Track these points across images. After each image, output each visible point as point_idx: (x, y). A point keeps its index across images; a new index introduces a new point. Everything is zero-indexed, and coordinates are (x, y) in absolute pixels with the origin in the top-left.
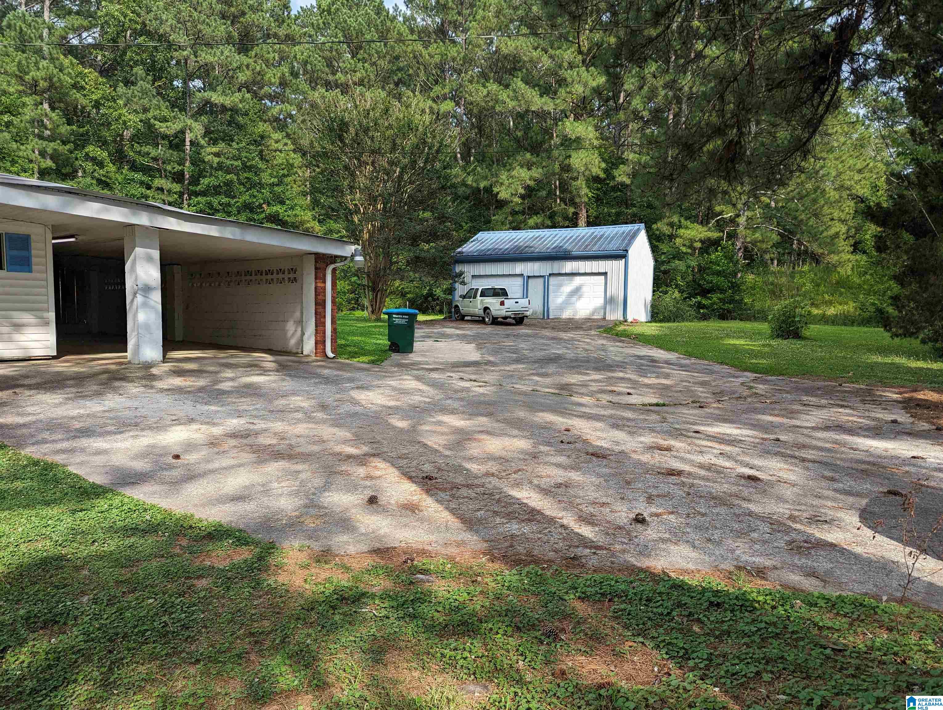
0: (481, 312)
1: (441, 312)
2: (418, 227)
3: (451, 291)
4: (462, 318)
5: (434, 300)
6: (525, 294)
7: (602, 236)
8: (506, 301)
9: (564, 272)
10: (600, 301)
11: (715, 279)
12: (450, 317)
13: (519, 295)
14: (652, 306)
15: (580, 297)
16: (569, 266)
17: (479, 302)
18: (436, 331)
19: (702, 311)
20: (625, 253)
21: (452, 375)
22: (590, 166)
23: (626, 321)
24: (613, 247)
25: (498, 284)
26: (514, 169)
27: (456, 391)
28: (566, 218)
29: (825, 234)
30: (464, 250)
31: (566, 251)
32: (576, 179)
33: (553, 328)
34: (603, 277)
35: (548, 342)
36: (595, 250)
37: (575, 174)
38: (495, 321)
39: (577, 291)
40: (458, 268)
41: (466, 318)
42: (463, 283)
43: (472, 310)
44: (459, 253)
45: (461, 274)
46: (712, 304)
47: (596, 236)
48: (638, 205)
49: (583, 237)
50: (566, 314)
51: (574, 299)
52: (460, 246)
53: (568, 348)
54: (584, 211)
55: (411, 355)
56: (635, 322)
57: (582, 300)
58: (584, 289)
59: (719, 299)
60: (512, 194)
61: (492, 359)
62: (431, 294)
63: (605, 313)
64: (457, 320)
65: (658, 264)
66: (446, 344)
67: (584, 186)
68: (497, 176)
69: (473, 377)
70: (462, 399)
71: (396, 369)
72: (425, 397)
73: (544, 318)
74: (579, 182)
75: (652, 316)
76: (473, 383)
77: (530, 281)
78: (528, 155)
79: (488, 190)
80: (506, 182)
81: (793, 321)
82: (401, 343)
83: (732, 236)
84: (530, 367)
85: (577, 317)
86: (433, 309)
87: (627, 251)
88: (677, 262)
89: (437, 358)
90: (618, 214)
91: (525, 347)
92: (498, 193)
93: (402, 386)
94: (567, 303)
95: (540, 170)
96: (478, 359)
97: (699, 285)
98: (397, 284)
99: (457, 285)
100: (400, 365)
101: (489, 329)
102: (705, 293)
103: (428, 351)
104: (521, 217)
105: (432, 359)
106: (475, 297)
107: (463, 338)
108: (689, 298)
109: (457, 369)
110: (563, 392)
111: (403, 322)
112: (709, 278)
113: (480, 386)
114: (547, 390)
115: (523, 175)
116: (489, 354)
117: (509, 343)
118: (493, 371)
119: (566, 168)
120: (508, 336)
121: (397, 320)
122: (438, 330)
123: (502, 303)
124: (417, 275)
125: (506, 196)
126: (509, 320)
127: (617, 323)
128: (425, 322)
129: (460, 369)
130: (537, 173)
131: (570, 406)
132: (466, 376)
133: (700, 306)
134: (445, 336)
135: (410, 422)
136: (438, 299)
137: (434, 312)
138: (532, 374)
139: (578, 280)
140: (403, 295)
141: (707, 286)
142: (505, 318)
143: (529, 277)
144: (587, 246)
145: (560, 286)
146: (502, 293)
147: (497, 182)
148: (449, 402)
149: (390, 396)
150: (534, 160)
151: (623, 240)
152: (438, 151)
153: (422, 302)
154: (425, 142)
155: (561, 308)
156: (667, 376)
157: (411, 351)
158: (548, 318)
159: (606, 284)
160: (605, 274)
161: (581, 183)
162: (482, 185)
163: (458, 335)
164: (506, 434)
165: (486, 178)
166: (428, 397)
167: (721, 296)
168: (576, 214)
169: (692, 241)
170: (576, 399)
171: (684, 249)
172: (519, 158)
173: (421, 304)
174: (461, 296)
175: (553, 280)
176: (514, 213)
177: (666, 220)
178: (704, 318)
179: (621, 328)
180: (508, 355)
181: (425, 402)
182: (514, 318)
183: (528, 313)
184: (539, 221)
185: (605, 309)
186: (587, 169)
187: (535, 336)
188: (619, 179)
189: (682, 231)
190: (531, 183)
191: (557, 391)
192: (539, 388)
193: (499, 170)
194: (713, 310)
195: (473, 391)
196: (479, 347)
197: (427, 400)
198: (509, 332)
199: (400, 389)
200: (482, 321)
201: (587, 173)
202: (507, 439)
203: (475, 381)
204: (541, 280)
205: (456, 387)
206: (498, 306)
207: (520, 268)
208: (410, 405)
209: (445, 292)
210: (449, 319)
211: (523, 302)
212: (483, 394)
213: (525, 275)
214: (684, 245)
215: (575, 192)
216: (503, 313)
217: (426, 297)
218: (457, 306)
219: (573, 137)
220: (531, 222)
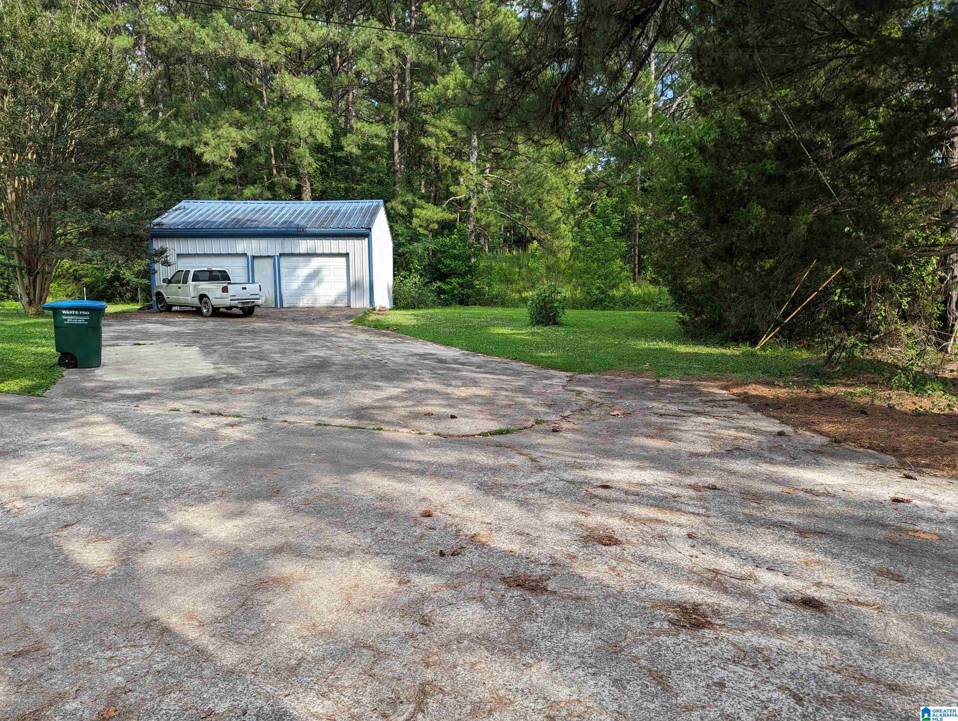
0: (196, 302)
1: (133, 300)
2: (94, 187)
3: (148, 273)
4: (168, 309)
5: (122, 285)
6: (251, 279)
7: (338, 212)
8: (229, 286)
9: (297, 252)
10: (343, 287)
11: (453, 264)
12: (150, 307)
13: (244, 279)
14: (394, 291)
15: (320, 282)
16: (304, 245)
17: (191, 288)
18: (133, 328)
19: (442, 296)
20: (368, 231)
21: (177, 405)
22: (314, 131)
23: (374, 309)
24: (353, 224)
25: (216, 265)
26: (220, 127)
27: (195, 441)
28: (288, 190)
29: (550, 219)
30: (164, 221)
31: (298, 227)
32: (297, 146)
33: (294, 320)
34: (344, 259)
35: (299, 340)
36: (333, 227)
37: (297, 140)
38: (217, 313)
39: (315, 275)
40: (157, 245)
41: (174, 308)
42: (166, 263)
43: (182, 299)
44: (158, 224)
45: (163, 252)
46: (453, 289)
47: (331, 211)
48: (368, 181)
49: (316, 212)
50: (304, 303)
51: (312, 284)
52: (157, 216)
53: (330, 349)
54: (308, 184)
55: (98, 371)
56: (382, 310)
57: (323, 286)
58: (325, 273)
59: (458, 284)
60: (221, 158)
61: (233, 370)
62: (117, 277)
63: (349, 300)
64: (161, 312)
65: (397, 246)
66: (153, 349)
67: (308, 155)
68: (199, 134)
69: (215, 406)
70: (207, 459)
71: (73, 402)
72: (138, 462)
73: (276, 306)
74: (301, 149)
75: (395, 303)
76: (217, 419)
77: (256, 262)
78: (237, 113)
79: (188, 151)
80: (213, 143)
81: (552, 307)
82: (78, 354)
83: (465, 218)
84: (296, 381)
85: (317, 305)
86: (121, 297)
87: (370, 229)
88: (415, 244)
89: (145, 373)
90: (346, 190)
91: (274, 349)
92: (202, 154)
93: (87, 441)
94: (305, 287)
95: (254, 131)
96: (212, 372)
97: (438, 270)
98: (67, 266)
99: (158, 267)
100: (81, 393)
101: (210, 324)
102: (443, 277)
103: (127, 362)
104: (233, 188)
105: (137, 377)
106: (185, 281)
107: (177, 337)
108: (431, 282)
109: (182, 393)
110: (364, 423)
111: (81, 320)
112: (448, 262)
113: (232, 425)
114: (339, 422)
115: (234, 135)
116: (225, 363)
117: (246, 343)
118: (242, 392)
119: (287, 132)
120: (240, 333)
121: (69, 318)
122: (136, 326)
123: (225, 290)
124: (97, 252)
125: (214, 158)
126: (235, 311)
127: (366, 312)
128: (116, 316)
129: (189, 393)
130: (250, 134)
131: (390, 451)
132: (203, 407)
133: (440, 291)
134: (147, 336)
135: (114, 544)
136: (128, 283)
137: (123, 300)
138: (303, 394)
139: (316, 262)
140: (77, 278)
141: (445, 270)
142: (230, 308)
143: (254, 257)
144: (323, 222)
145: (295, 268)
146: (223, 276)
147: (200, 141)
148: (187, 469)
149: (64, 469)
150: (245, 119)
151: (364, 216)
152: (117, 86)
153: (106, 288)
154: (96, 72)
155: (299, 294)
156: (475, 383)
157: (98, 364)
158: (282, 307)
159: (348, 266)
160: (346, 255)
161: (303, 151)
162: (180, 143)
163: (168, 334)
164: (328, 549)
165: (183, 135)
166: (144, 462)
167: (460, 281)
168: (299, 187)
169: (429, 222)
170: (389, 434)
171: (421, 230)
172: (225, 114)
173: (104, 291)
174: (164, 281)
175: (284, 262)
176: (223, 181)
177: (399, 199)
178: (446, 304)
179: (372, 317)
180: (254, 362)
181: (141, 478)
182: (242, 309)
183: (260, 302)
184: (258, 191)
185: (349, 295)
186: (311, 135)
187: (277, 331)
188: (347, 149)
189: (417, 211)
190: (245, 146)
191: (354, 423)
192: (326, 420)
193: (200, 127)
194: (454, 295)
195: (225, 437)
196: (207, 351)
197: (143, 469)
198: (240, 327)
199: (85, 448)
200: (197, 312)
201: (310, 140)
202: (337, 564)
203: (220, 414)
204: (270, 262)
205: (191, 431)
206: (219, 293)
207: (241, 246)
208: (109, 491)
209: (138, 274)
210: (147, 309)
211: (252, 288)
212: (242, 442)
213: (249, 254)
214: (421, 226)
215: (297, 161)
216: (227, 302)
217: (111, 282)
218: (159, 294)
219: (295, 95)
220: (247, 192)
